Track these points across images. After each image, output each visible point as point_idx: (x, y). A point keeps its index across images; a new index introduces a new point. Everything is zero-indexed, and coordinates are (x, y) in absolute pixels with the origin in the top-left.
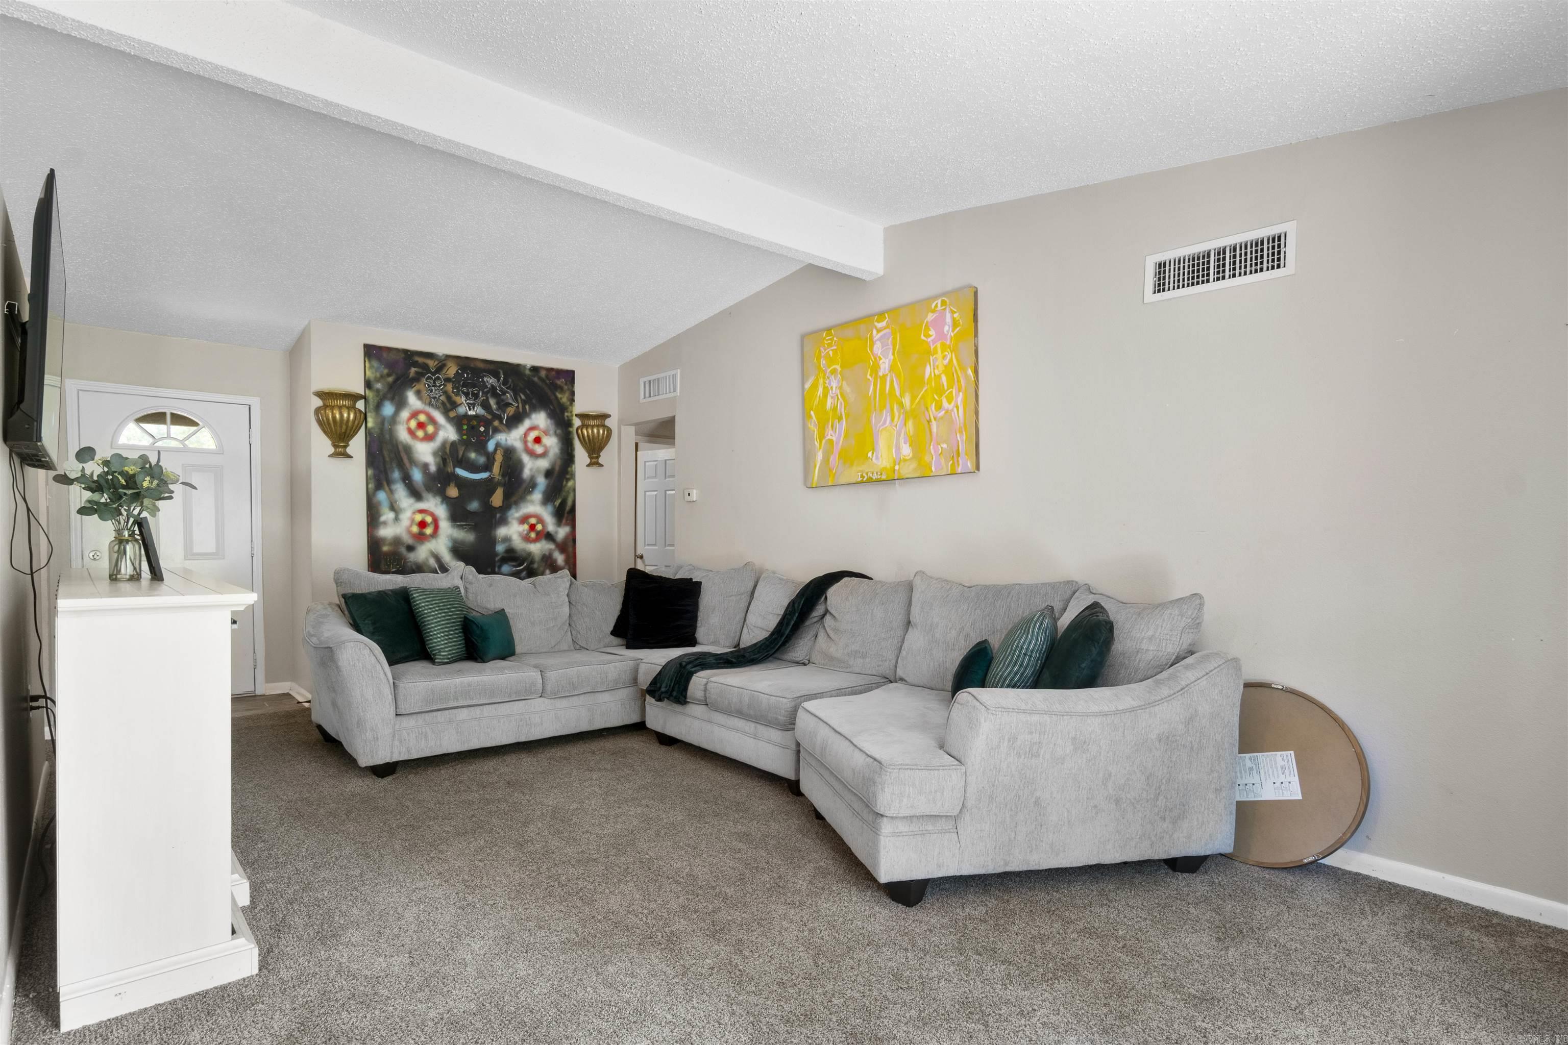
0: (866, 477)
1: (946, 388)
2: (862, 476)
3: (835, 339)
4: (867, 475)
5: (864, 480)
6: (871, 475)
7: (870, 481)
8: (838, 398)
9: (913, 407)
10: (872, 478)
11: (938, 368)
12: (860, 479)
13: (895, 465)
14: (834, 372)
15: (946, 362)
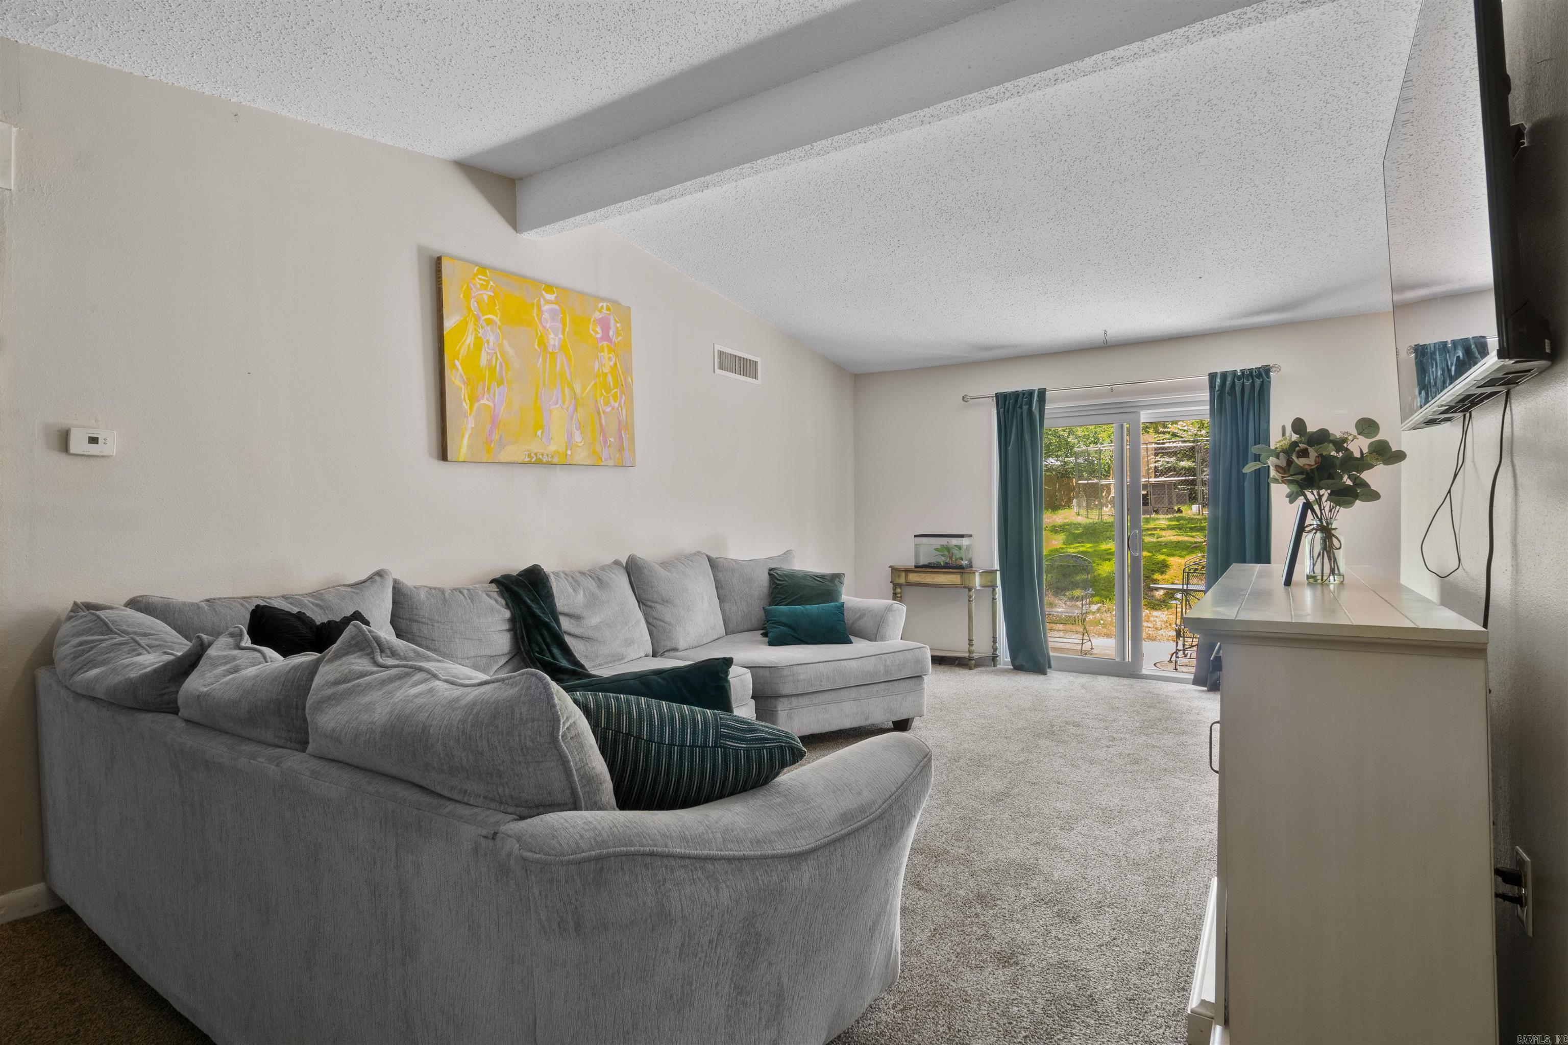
0: (535, 459)
1: (612, 387)
2: (529, 456)
3: (492, 283)
4: (536, 456)
5: (533, 461)
6: (541, 456)
7: (538, 463)
8: (497, 357)
9: (584, 395)
10: (542, 460)
11: (604, 366)
12: (527, 460)
13: (567, 449)
14: (490, 322)
15: (612, 363)
